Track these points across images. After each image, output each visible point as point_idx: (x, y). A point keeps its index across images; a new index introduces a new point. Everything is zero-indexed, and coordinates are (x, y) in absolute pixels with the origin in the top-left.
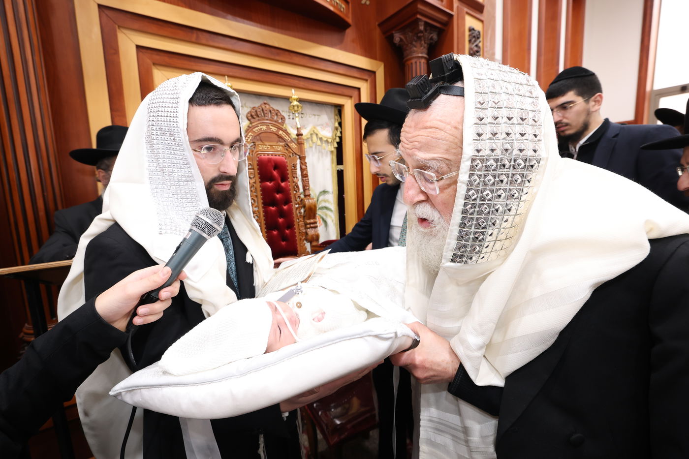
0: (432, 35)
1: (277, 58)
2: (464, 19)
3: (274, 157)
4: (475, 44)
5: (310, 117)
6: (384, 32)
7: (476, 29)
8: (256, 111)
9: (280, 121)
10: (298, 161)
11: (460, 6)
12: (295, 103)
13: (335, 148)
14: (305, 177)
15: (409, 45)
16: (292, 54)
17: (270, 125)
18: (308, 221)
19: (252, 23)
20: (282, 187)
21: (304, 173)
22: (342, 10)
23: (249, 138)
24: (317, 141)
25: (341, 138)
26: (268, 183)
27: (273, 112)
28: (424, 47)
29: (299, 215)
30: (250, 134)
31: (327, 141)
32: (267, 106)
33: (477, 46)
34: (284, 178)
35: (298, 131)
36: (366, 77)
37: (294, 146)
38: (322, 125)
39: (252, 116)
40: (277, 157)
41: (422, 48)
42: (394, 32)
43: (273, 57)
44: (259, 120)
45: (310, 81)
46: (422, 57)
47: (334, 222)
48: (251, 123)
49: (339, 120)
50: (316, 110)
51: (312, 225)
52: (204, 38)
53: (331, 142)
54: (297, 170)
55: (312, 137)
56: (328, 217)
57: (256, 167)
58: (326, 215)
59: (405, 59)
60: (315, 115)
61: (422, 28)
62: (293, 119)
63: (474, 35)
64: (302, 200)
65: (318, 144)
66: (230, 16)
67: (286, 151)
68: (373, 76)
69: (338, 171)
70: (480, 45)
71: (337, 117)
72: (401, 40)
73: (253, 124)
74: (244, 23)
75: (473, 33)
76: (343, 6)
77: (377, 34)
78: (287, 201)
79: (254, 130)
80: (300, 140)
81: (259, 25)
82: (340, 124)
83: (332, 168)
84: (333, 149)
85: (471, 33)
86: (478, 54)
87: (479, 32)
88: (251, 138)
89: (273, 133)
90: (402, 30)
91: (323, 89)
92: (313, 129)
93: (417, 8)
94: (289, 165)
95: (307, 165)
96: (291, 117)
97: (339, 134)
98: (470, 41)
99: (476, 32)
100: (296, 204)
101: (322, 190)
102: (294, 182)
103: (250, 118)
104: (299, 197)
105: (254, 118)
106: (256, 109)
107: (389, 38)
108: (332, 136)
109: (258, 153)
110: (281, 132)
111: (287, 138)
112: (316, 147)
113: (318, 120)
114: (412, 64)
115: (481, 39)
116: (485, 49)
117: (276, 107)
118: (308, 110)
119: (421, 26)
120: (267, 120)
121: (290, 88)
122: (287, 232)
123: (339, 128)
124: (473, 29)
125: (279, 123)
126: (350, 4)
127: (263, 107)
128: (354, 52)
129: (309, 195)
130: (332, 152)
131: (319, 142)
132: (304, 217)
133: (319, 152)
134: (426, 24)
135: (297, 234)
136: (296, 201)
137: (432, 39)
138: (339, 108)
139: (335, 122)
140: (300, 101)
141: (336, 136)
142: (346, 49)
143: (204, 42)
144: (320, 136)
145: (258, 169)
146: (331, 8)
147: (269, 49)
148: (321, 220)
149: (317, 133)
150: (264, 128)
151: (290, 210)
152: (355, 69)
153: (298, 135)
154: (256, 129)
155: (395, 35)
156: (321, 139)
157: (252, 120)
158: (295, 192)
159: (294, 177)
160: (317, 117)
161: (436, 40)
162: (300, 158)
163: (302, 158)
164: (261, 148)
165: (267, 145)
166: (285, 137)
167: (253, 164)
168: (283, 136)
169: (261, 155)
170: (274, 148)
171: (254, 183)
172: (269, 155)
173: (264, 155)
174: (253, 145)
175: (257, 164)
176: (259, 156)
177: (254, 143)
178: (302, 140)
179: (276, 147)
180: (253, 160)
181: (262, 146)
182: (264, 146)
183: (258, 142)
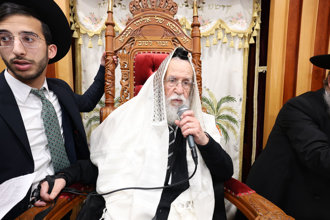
5: (216, 8)
9: (171, 11)
17: (156, 15)
23: (127, 32)
24: (223, 38)
30: (130, 28)
31: (237, 37)
35: (194, 21)
38: (234, 17)
39: (135, 6)
48: (133, 16)
53: (246, 37)
55: (217, 33)
56: (230, 128)
57: (132, 67)
67: (173, 47)
73: (135, 16)
79: (135, 23)
80: (194, 32)
88: (129, 33)
89: (159, 25)
92: (220, 23)
95: (202, 65)
97: (258, 27)
101: (225, 95)
105: (137, 9)
108: (248, 30)
109: (136, 50)
111: (176, 30)
112: (221, 46)
120: (153, 9)
123: (259, 19)
131: (225, 39)
139: (254, 11)
141: (253, 30)
144: (227, 31)
149: (225, 28)
150: (148, 19)
153: (193, 26)
154: (138, 21)
156: (229, 35)
157: (135, 11)
160: (226, 8)
162: (193, 55)
163: (195, 55)
164: (141, 44)
165: (149, 40)
166: (174, 30)
167: (129, 63)
168: (172, 28)
169: (140, 53)
170: (157, 44)
171: (128, 85)
172: (150, 52)
173: (143, 53)
174: (132, 41)
175: (133, 63)
176: (137, 53)
177: (133, 39)
178: (197, 31)
179: (161, 42)
180: (130, 58)
181: (143, 42)
182: (145, 42)
183: (138, 38)
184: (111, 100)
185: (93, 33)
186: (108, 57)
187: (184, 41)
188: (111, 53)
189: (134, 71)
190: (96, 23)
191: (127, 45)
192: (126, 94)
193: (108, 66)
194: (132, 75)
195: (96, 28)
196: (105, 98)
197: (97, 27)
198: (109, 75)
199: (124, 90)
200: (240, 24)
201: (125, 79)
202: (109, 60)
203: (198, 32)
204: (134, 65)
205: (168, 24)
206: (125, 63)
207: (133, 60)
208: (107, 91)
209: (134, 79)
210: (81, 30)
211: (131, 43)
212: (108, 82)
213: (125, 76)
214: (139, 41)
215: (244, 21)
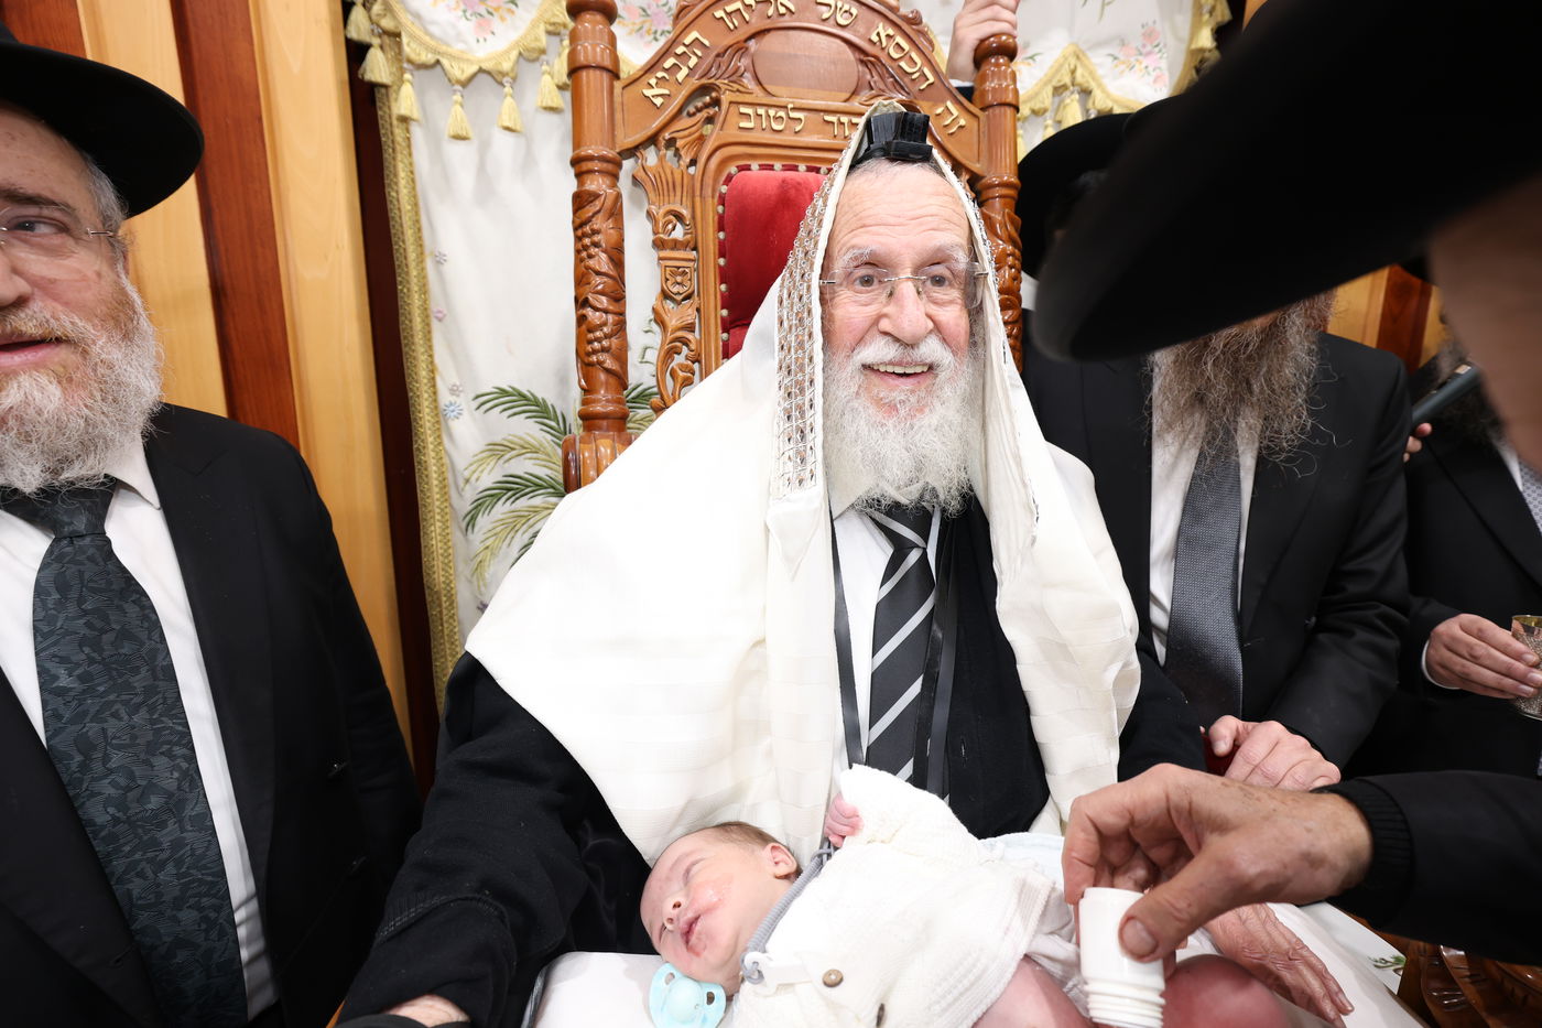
23: (684, 56)
30: (694, 35)
37: (948, 117)
57: (711, 237)
79: (720, 13)
80: (993, 84)
88: (693, 61)
89: (832, 33)
109: (726, 152)
110: (880, 31)
111: (915, 68)
149: (1093, 85)
150: (783, 1)
153: (985, 53)
154: (735, 5)
162: (983, 193)
163: (994, 195)
164: (751, 125)
165: (790, 106)
166: (903, 64)
167: (693, 217)
168: (896, 56)
169: (748, 168)
170: (829, 128)
171: (690, 328)
172: (795, 168)
173: (763, 167)
174: (707, 106)
175: (716, 218)
176: (733, 170)
177: (714, 94)
178: (1006, 79)
179: (844, 119)
180: (698, 193)
181: (761, 111)
182: (772, 112)
183: (738, 91)
184: (607, 401)
185: (468, 61)
186: (590, 176)
187: (947, 123)
188: (603, 159)
189: (722, 255)
190: (484, 13)
191: (685, 122)
192: (683, 368)
193: (595, 227)
194: (712, 276)
195: (481, 40)
196: (582, 389)
197: (489, 37)
198: (598, 273)
199: (676, 351)
200: (1149, 74)
201: (679, 298)
202: (596, 196)
203: (1009, 81)
204: (721, 228)
205: (878, 34)
206: (679, 217)
207: (716, 200)
208: (595, 352)
209: (722, 294)
210: (408, 45)
211: (704, 114)
212: (596, 309)
213: (679, 279)
214: (743, 110)
215: (1164, 64)
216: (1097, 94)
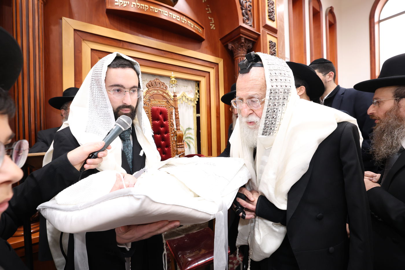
0: (249, 45)
1: (164, 56)
2: (266, 37)
3: (160, 108)
4: (273, 49)
5: (182, 87)
6: (223, 43)
7: (273, 42)
8: (152, 83)
9: (165, 88)
10: (174, 110)
11: (263, 30)
12: (173, 79)
13: (195, 104)
14: (178, 119)
15: (237, 50)
16: (172, 54)
17: (159, 90)
18: (178, 144)
19: (152, 38)
20: (164, 124)
21: (177, 116)
22: (200, 32)
23: (147, 97)
25: (199, 99)
26: (156, 122)
27: (161, 83)
28: (245, 51)
29: (173, 140)
30: (148, 95)
31: (191, 100)
32: (158, 80)
33: (274, 50)
34: (165, 119)
35: (174, 94)
36: (213, 66)
37: (171, 102)
38: (189, 92)
39: (149, 85)
40: (162, 108)
41: (244, 51)
42: (228, 43)
43: (162, 55)
44: (153, 88)
45: (182, 68)
46: (244, 56)
47: (194, 146)
48: (148, 89)
49: (198, 89)
50: (185, 83)
51: (180, 146)
52: (126, 45)
53: (193, 101)
54: (173, 115)
55: (182, 98)
56: (191, 143)
58: (190, 142)
59: (235, 57)
60: (185, 86)
61: (243, 41)
62: (172, 88)
63: (272, 45)
64: (175, 132)
65: (186, 102)
66: (140, 35)
67: (167, 105)
68: (217, 66)
69: (197, 117)
70: (276, 50)
71: (197, 88)
72: (232, 47)
73: (150, 90)
74: (147, 38)
75: (272, 44)
76: (201, 30)
77: (219, 44)
78: (167, 132)
79: (150, 93)
80: (175, 99)
81: (155, 39)
82: (199, 91)
83: (194, 115)
84: (194, 105)
85: (270, 43)
86: (275, 55)
87: (275, 43)
89: (160, 95)
90: (233, 42)
91: (189, 73)
92: (184, 94)
93: (240, 31)
94: (168, 112)
95: (179, 112)
96: (171, 87)
97: (198, 97)
98: (270, 48)
99: (273, 43)
100: (172, 134)
101: (188, 127)
102: (171, 122)
103: (148, 86)
104: (174, 130)
105: (150, 87)
106: (152, 82)
107: (226, 46)
108: (194, 98)
109: (151, 105)
110: (165, 94)
111: (168, 97)
112: (185, 103)
113: (186, 89)
114: (238, 59)
115: (276, 47)
116: (279, 52)
117: (162, 81)
118: (181, 83)
119: (243, 40)
120: (157, 88)
121: (171, 72)
122: (166, 149)
123: (198, 93)
124: (272, 42)
125: (164, 90)
126: (204, 29)
127: (156, 81)
128: (206, 53)
129: (179, 129)
130: (194, 106)
131: (186, 101)
132: (176, 141)
133: (187, 106)
134: (245, 39)
135: (172, 151)
136: (172, 132)
137: (249, 47)
138: (198, 83)
139: (196, 90)
140: (176, 78)
141: (196, 98)
142: (202, 52)
143: (126, 47)
144: (187, 97)
145: (151, 114)
146: (194, 31)
147: (160, 51)
148: (187, 144)
149: (186, 96)
150: (156, 92)
151: (168, 137)
152: (207, 62)
153: (174, 96)
154: (151, 92)
155: (229, 45)
156: (188, 99)
157: (149, 88)
158: (171, 127)
159: (171, 119)
160: (185, 87)
161: (251, 47)
162: (175, 108)
163: (176, 109)
164: (153, 103)
165: (157, 101)
168: (166, 96)
169: (153, 106)
170: (160, 103)
172: (158, 106)
177: (150, 100)
179: (162, 102)
182: (155, 102)
183: (152, 99)
191: (147, 102)
194: (150, 116)
204: (151, 112)
206: (147, 111)
207: (150, 109)
209: (151, 118)
211: (149, 102)
214: (153, 101)
215: (193, 94)
216: (186, 97)
